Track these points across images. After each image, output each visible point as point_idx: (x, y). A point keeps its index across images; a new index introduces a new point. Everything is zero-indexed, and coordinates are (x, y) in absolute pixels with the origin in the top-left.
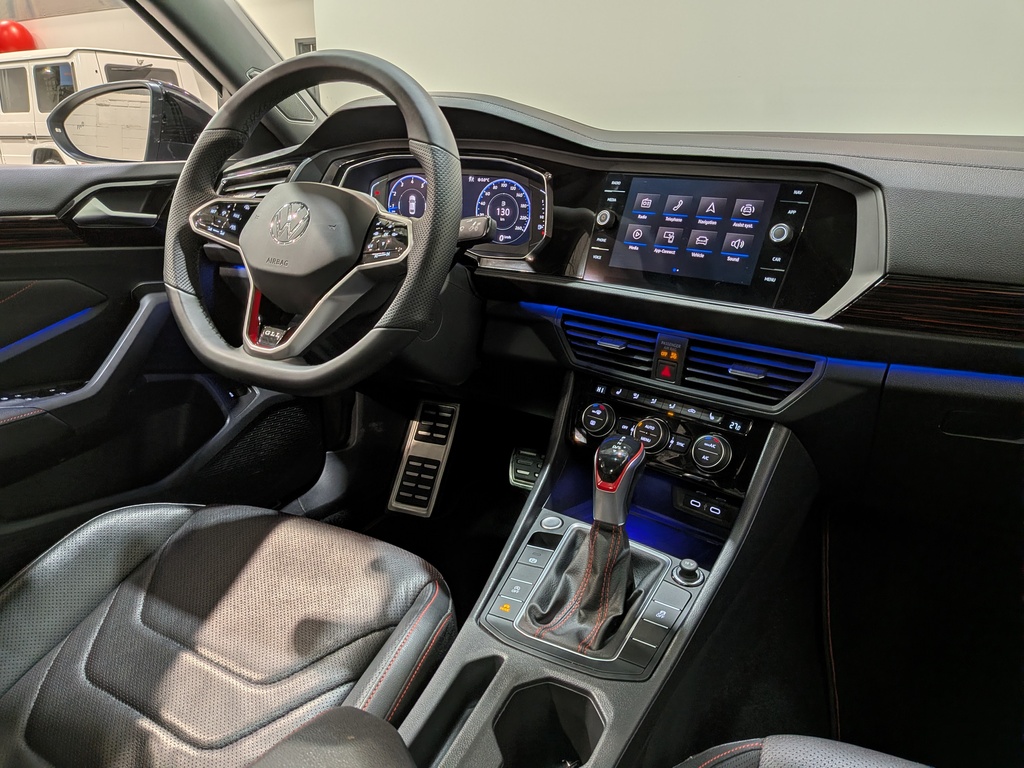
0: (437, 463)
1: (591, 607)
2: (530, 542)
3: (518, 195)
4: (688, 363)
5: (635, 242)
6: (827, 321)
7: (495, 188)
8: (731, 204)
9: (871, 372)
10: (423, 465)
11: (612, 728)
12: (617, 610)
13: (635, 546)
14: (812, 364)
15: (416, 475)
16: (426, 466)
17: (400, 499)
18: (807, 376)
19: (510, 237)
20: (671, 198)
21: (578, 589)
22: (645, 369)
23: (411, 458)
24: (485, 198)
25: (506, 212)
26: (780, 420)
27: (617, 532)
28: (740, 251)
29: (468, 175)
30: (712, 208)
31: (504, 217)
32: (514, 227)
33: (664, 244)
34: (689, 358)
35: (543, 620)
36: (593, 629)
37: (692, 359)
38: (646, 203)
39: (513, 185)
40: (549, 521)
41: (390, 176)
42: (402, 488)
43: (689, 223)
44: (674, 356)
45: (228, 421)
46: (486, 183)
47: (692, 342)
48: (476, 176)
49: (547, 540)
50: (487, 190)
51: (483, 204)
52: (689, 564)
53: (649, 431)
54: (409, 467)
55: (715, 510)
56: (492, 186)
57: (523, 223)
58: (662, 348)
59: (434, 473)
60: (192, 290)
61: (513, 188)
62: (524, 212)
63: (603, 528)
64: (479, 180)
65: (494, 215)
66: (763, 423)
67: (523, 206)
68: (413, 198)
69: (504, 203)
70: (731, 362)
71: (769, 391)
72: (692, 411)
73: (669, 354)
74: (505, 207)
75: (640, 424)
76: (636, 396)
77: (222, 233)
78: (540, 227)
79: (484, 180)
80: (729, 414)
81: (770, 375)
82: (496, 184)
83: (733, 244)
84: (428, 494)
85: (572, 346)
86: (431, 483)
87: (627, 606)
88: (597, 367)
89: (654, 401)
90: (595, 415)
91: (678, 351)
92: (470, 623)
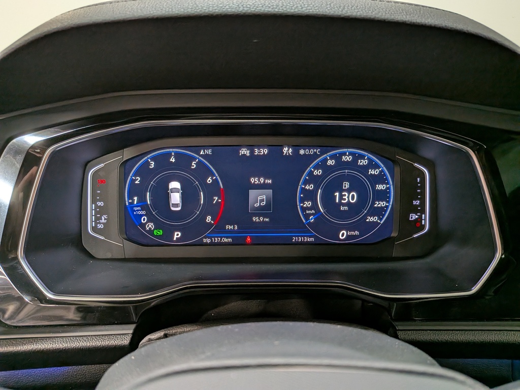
3: (372, 172)
7: (330, 162)
19: (357, 233)
24: (312, 179)
25: (351, 197)
29: (282, 146)
31: (348, 204)
32: (365, 217)
39: (362, 157)
41: (128, 153)
46: (315, 156)
48: (296, 147)
50: (316, 167)
51: (310, 187)
56: (326, 160)
57: (380, 212)
61: (363, 162)
62: (383, 195)
64: (302, 152)
65: (328, 199)
67: (380, 187)
68: (175, 185)
69: (346, 185)
74: (349, 191)
78: (413, 217)
79: (312, 151)
82: (332, 157)
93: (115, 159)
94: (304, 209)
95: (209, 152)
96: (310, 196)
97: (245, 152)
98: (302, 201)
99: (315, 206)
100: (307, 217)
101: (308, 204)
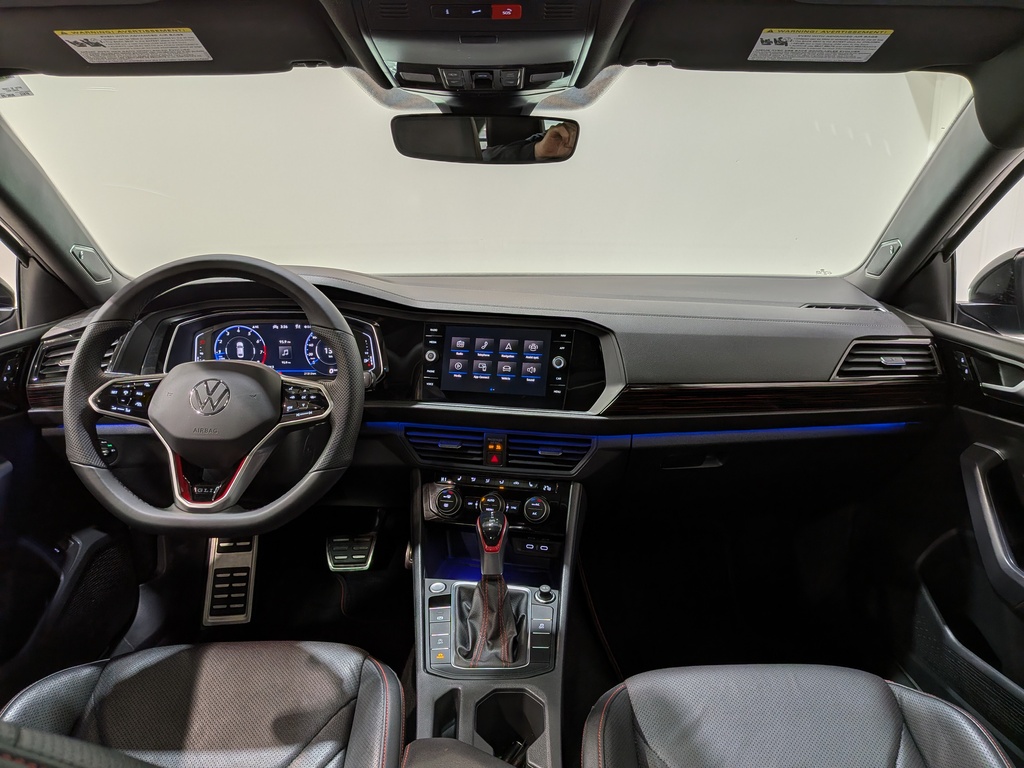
0: (247, 570)
1: (494, 638)
2: (430, 606)
4: (509, 451)
5: (457, 371)
6: (598, 415)
8: (521, 344)
9: (623, 441)
10: (232, 575)
11: (549, 704)
12: (512, 633)
13: (510, 587)
14: (589, 441)
15: (227, 585)
16: (235, 575)
17: (213, 613)
18: (588, 449)
20: (478, 340)
21: (481, 628)
22: (479, 459)
23: (218, 571)
24: (312, 341)
26: (575, 480)
27: (500, 579)
28: (533, 374)
29: (295, 324)
30: (509, 347)
33: (480, 372)
34: (509, 448)
35: (468, 656)
36: (502, 650)
37: (511, 448)
38: (461, 343)
40: (437, 586)
41: (216, 328)
42: (214, 601)
43: (495, 358)
44: (499, 447)
45: (62, 578)
47: (510, 436)
48: (302, 325)
49: (440, 600)
50: (313, 335)
51: (311, 345)
52: (545, 588)
53: (491, 503)
54: (216, 580)
55: (544, 548)
58: (489, 443)
59: (246, 579)
60: (103, 465)
63: (491, 579)
64: (305, 327)
65: (322, 352)
66: (566, 483)
68: (240, 344)
70: (538, 446)
71: (568, 462)
72: (517, 483)
73: (495, 447)
75: (483, 499)
76: (473, 479)
77: (128, 411)
78: (366, 361)
80: (542, 481)
81: (565, 451)
83: (528, 370)
84: (244, 600)
85: (417, 450)
86: (245, 590)
87: (519, 627)
88: (440, 463)
89: (488, 481)
90: (447, 499)
91: (501, 443)
92: (421, 675)
93: (209, 330)
94: (309, 357)
95: (257, 327)
96: (311, 350)
97: (275, 327)
98: (308, 352)
99: (315, 356)
100: (311, 361)
101: (311, 354)
